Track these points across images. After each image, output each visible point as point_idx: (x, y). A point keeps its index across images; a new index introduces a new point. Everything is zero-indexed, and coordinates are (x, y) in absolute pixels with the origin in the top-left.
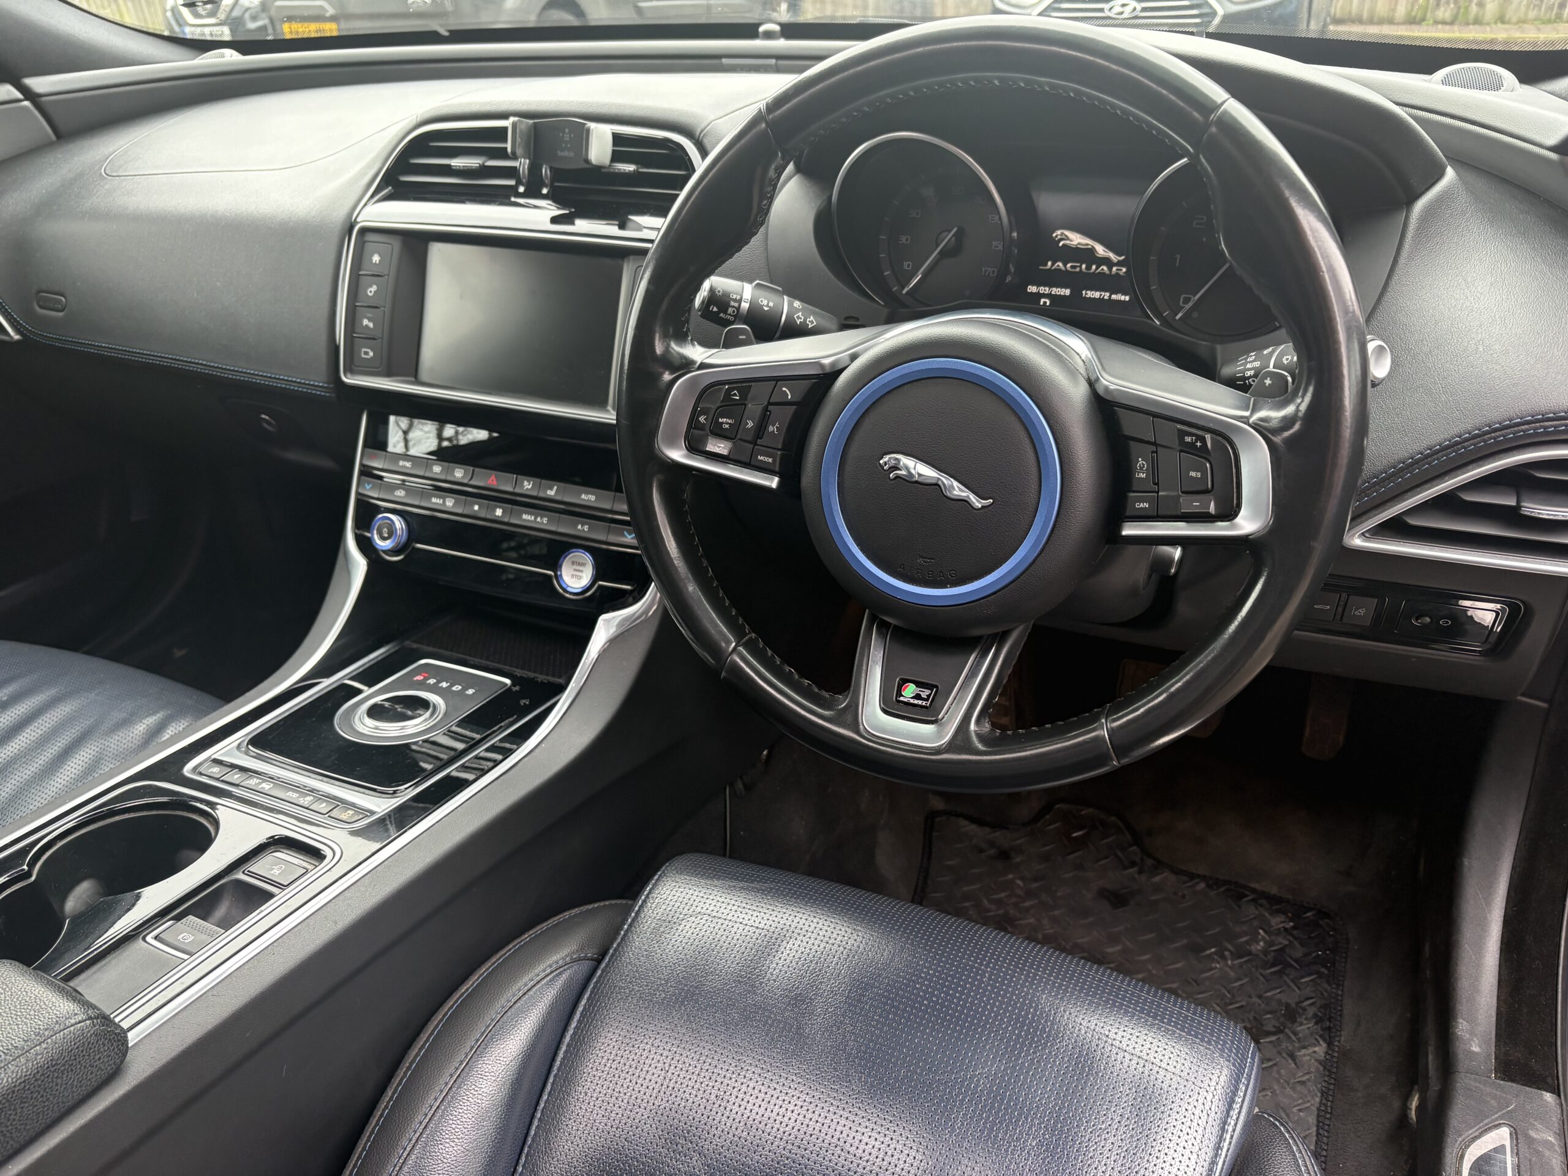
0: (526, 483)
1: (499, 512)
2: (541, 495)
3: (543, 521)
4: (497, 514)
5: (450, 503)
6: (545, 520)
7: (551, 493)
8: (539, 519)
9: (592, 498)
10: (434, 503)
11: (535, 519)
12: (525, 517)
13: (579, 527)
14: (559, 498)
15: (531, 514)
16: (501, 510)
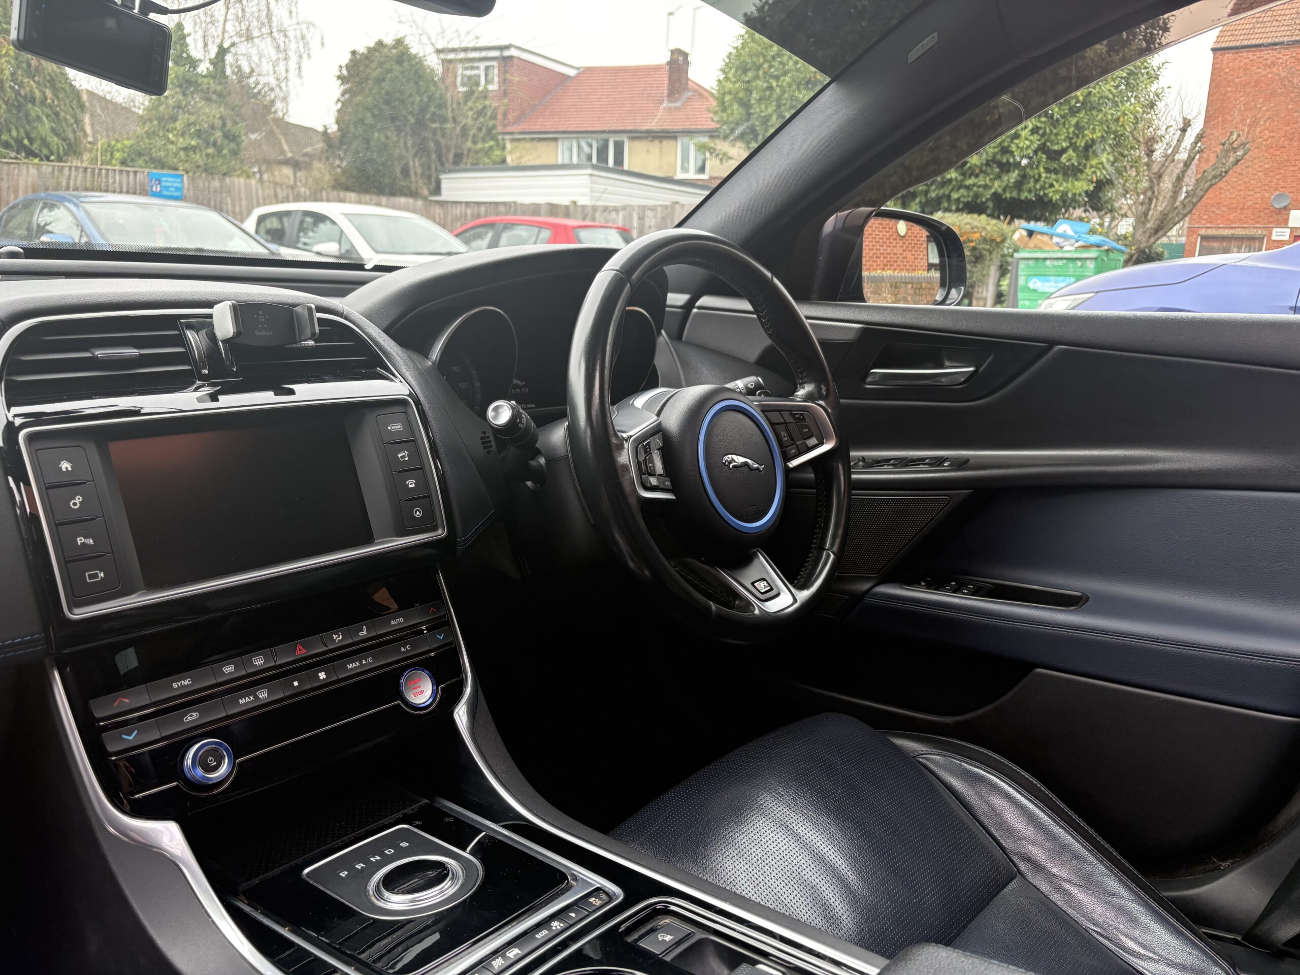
0: (335, 637)
1: (322, 675)
2: (356, 639)
3: (368, 662)
4: (321, 678)
5: (263, 695)
6: (370, 660)
7: (364, 633)
8: (364, 662)
9: (401, 620)
10: (245, 704)
11: (361, 663)
12: (350, 666)
13: (403, 649)
14: (374, 634)
15: (355, 661)
16: (323, 673)
